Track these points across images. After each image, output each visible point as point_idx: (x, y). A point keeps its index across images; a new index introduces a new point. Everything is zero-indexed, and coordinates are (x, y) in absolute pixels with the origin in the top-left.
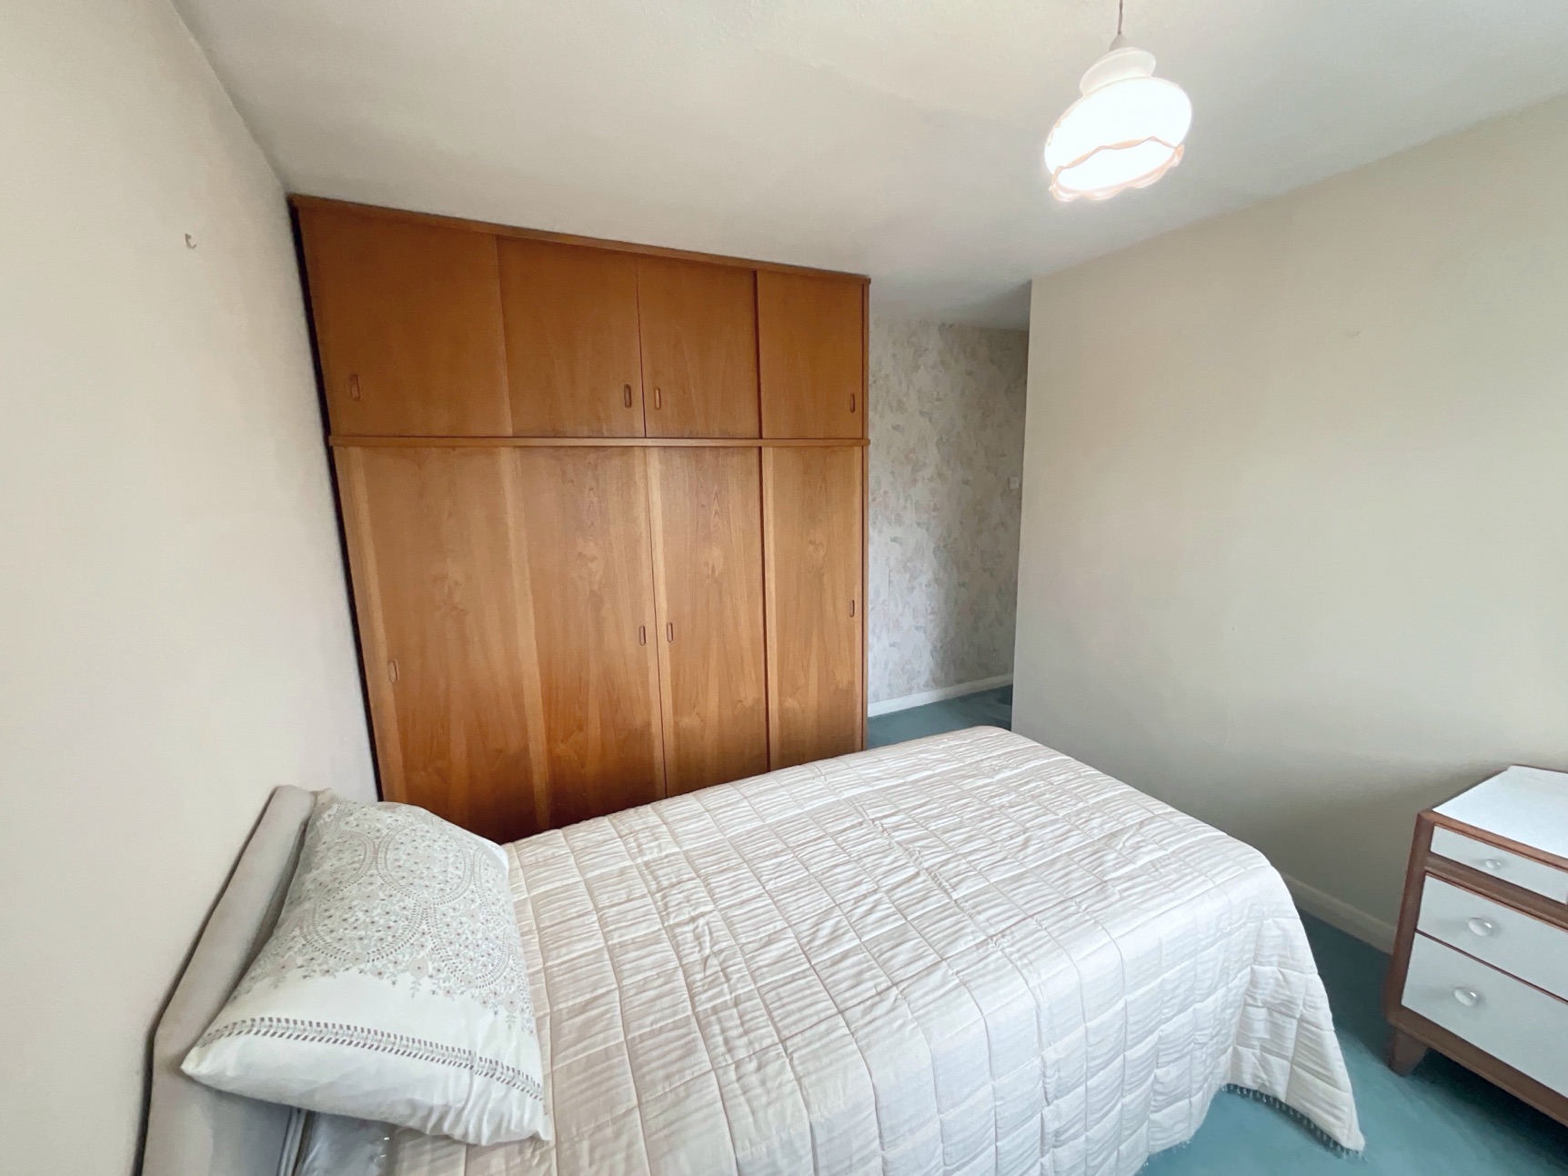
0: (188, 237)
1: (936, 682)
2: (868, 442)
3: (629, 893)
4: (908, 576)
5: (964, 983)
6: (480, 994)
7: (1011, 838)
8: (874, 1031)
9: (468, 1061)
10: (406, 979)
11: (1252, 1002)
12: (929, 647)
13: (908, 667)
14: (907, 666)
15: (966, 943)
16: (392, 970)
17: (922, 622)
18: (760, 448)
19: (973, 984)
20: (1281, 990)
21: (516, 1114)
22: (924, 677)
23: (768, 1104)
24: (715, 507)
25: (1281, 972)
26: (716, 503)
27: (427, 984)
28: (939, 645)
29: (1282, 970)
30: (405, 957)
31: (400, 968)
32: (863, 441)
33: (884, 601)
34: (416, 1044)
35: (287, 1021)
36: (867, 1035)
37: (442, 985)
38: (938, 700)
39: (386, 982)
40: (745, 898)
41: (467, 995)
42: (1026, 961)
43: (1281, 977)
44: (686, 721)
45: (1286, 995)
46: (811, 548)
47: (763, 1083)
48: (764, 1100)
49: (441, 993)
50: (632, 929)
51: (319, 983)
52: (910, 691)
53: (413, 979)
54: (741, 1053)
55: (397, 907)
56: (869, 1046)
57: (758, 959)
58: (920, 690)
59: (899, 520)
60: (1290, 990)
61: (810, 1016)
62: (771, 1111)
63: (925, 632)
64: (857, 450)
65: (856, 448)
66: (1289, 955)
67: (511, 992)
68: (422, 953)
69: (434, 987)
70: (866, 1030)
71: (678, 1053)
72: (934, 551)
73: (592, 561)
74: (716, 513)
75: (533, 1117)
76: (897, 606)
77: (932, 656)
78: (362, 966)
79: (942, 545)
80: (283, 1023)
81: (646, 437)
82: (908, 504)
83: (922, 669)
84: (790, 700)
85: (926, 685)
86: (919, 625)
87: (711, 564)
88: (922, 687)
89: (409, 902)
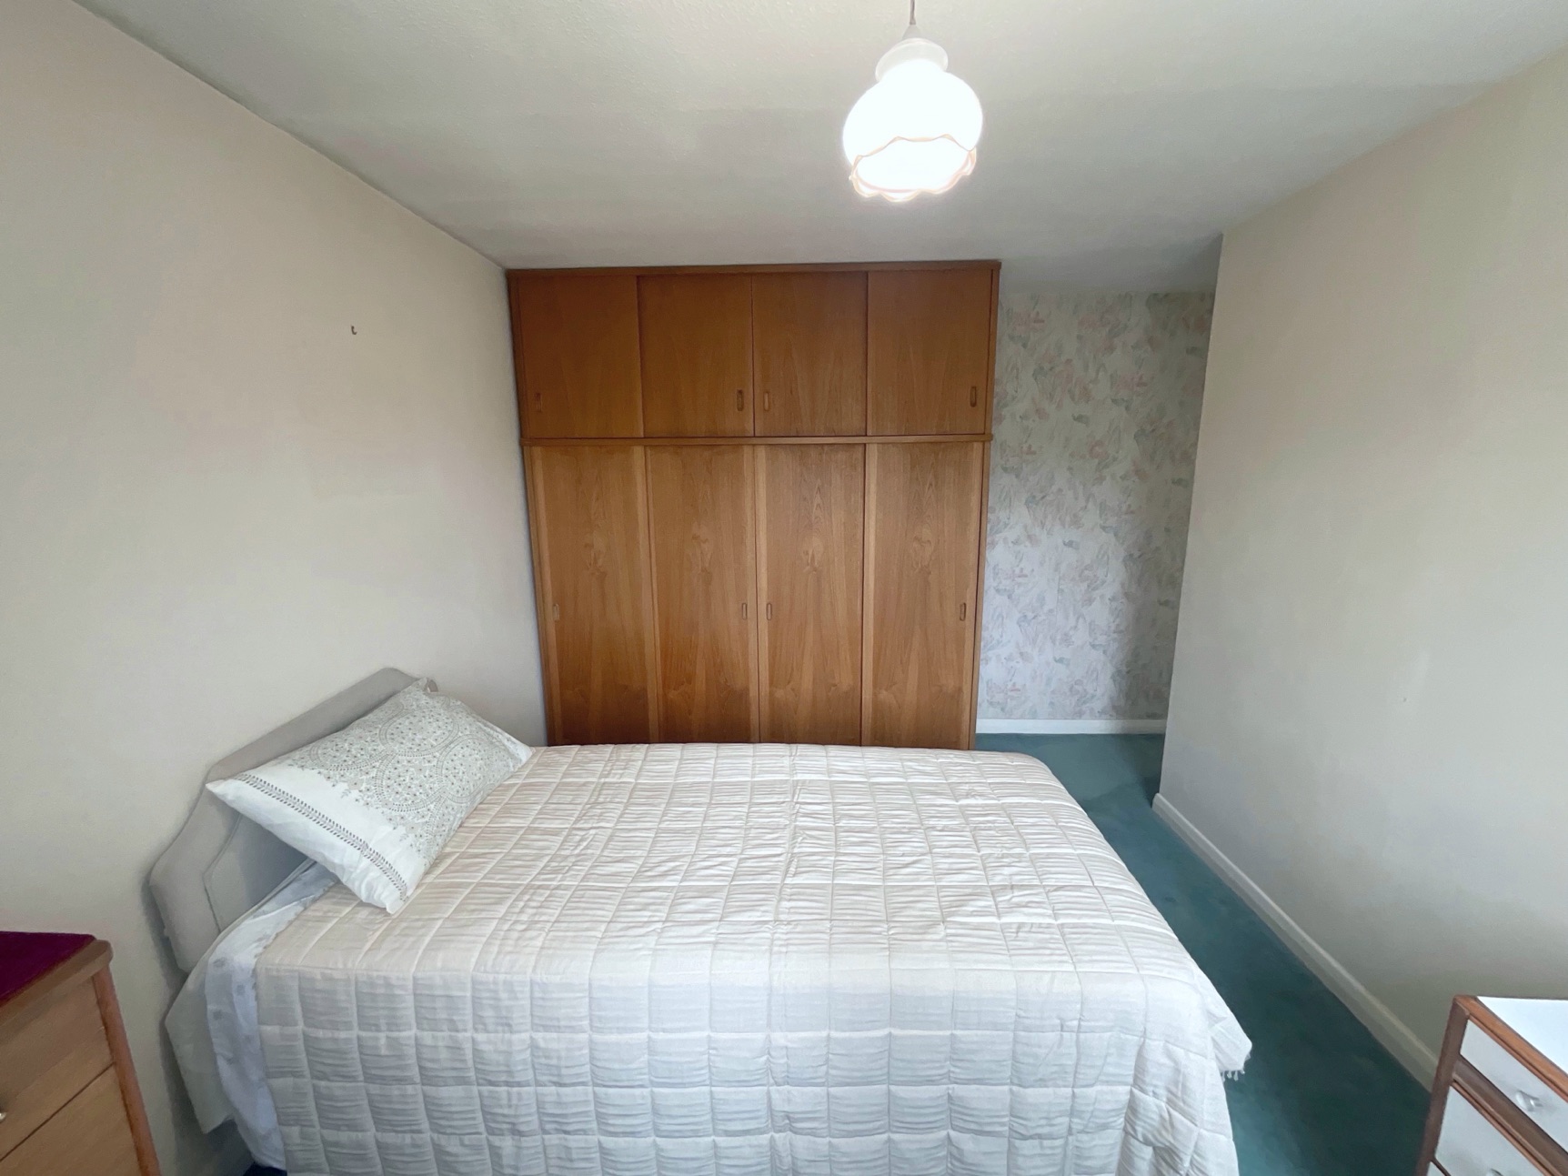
0: (353, 328)
1: (1117, 711)
2: (991, 437)
3: (573, 799)
4: (1084, 586)
5: (715, 944)
6: (391, 813)
7: (903, 855)
8: (618, 943)
9: (362, 847)
10: (342, 786)
11: (1132, 1133)
12: (1110, 670)
13: (1078, 688)
14: (1076, 687)
15: (750, 917)
16: (337, 778)
17: (1101, 639)
18: (865, 444)
19: (720, 946)
20: (1164, 1133)
21: (379, 890)
22: (1100, 703)
23: (510, 953)
24: (817, 500)
25: (1169, 1112)
26: (818, 495)
27: (355, 794)
28: (1124, 669)
29: (1171, 1110)
30: (350, 775)
31: (343, 779)
32: (985, 437)
33: (1051, 611)
34: (331, 823)
35: (265, 782)
36: (609, 943)
37: (365, 798)
38: (1122, 733)
39: (329, 784)
40: (638, 827)
41: (380, 810)
42: (784, 949)
43: (1166, 1116)
44: (780, 693)
45: (1169, 1142)
46: (916, 545)
47: (519, 939)
48: (509, 949)
49: (362, 802)
50: (549, 821)
51: (295, 770)
52: (1079, 715)
53: (347, 788)
54: (524, 917)
55: (370, 748)
56: (603, 950)
57: (599, 868)
58: (1093, 716)
59: (1076, 522)
60: (1174, 1138)
61: (588, 915)
62: (508, 958)
63: (1105, 652)
64: (977, 446)
65: (975, 444)
66: (1179, 1094)
67: (416, 822)
68: (364, 777)
69: (359, 798)
70: (611, 940)
71: (493, 900)
72: (1124, 561)
73: (704, 542)
74: (818, 505)
75: (388, 897)
76: (1067, 618)
77: (1114, 681)
78: (322, 770)
79: (1137, 554)
80: (262, 783)
81: (754, 437)
82: (1090, 505)
83: (1099, 693)
84: (885, 692)
85: (1102, 713)
86: (1097, 643)
87: (810, 553)
88: (1098, 715)
89: (381, 747)
